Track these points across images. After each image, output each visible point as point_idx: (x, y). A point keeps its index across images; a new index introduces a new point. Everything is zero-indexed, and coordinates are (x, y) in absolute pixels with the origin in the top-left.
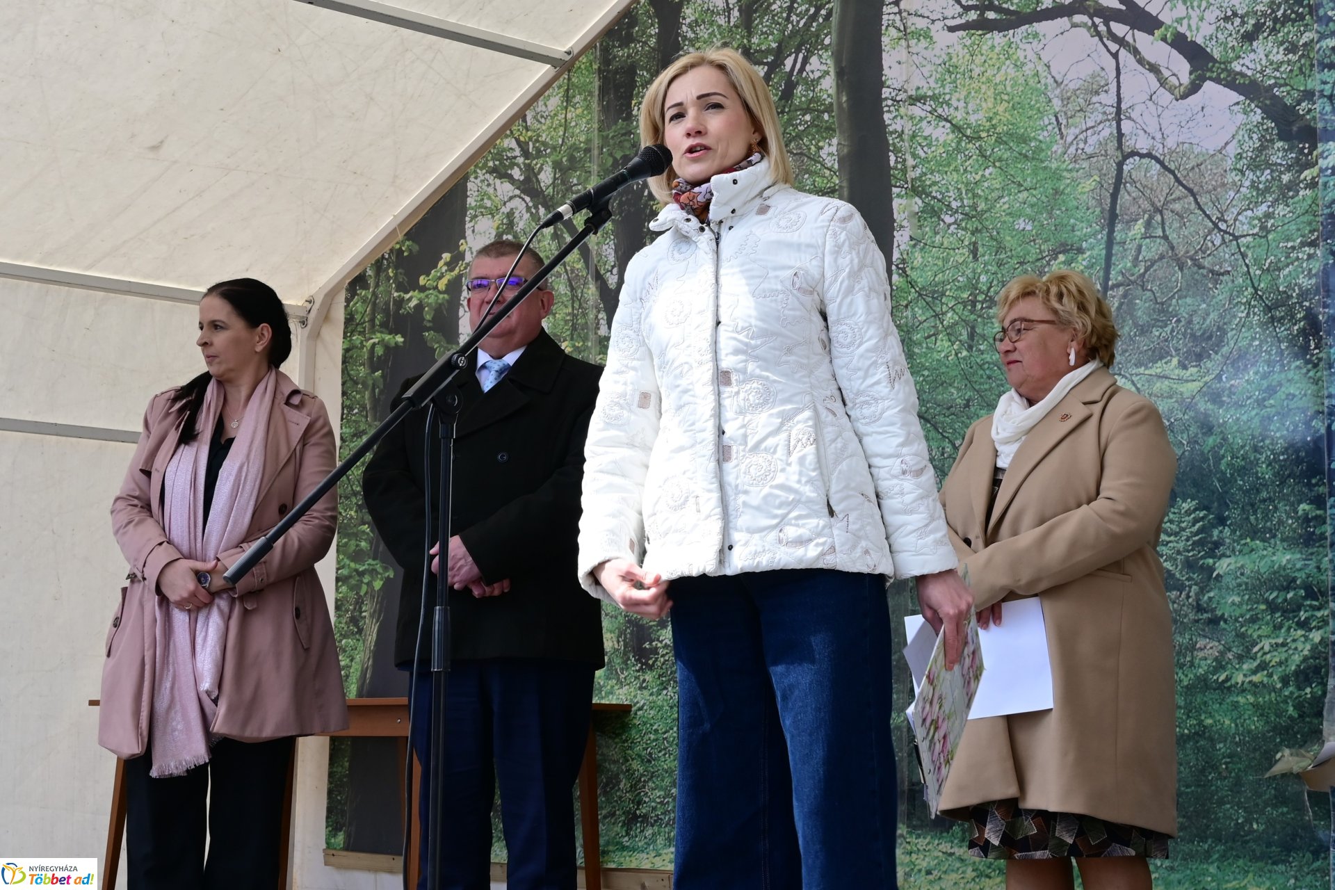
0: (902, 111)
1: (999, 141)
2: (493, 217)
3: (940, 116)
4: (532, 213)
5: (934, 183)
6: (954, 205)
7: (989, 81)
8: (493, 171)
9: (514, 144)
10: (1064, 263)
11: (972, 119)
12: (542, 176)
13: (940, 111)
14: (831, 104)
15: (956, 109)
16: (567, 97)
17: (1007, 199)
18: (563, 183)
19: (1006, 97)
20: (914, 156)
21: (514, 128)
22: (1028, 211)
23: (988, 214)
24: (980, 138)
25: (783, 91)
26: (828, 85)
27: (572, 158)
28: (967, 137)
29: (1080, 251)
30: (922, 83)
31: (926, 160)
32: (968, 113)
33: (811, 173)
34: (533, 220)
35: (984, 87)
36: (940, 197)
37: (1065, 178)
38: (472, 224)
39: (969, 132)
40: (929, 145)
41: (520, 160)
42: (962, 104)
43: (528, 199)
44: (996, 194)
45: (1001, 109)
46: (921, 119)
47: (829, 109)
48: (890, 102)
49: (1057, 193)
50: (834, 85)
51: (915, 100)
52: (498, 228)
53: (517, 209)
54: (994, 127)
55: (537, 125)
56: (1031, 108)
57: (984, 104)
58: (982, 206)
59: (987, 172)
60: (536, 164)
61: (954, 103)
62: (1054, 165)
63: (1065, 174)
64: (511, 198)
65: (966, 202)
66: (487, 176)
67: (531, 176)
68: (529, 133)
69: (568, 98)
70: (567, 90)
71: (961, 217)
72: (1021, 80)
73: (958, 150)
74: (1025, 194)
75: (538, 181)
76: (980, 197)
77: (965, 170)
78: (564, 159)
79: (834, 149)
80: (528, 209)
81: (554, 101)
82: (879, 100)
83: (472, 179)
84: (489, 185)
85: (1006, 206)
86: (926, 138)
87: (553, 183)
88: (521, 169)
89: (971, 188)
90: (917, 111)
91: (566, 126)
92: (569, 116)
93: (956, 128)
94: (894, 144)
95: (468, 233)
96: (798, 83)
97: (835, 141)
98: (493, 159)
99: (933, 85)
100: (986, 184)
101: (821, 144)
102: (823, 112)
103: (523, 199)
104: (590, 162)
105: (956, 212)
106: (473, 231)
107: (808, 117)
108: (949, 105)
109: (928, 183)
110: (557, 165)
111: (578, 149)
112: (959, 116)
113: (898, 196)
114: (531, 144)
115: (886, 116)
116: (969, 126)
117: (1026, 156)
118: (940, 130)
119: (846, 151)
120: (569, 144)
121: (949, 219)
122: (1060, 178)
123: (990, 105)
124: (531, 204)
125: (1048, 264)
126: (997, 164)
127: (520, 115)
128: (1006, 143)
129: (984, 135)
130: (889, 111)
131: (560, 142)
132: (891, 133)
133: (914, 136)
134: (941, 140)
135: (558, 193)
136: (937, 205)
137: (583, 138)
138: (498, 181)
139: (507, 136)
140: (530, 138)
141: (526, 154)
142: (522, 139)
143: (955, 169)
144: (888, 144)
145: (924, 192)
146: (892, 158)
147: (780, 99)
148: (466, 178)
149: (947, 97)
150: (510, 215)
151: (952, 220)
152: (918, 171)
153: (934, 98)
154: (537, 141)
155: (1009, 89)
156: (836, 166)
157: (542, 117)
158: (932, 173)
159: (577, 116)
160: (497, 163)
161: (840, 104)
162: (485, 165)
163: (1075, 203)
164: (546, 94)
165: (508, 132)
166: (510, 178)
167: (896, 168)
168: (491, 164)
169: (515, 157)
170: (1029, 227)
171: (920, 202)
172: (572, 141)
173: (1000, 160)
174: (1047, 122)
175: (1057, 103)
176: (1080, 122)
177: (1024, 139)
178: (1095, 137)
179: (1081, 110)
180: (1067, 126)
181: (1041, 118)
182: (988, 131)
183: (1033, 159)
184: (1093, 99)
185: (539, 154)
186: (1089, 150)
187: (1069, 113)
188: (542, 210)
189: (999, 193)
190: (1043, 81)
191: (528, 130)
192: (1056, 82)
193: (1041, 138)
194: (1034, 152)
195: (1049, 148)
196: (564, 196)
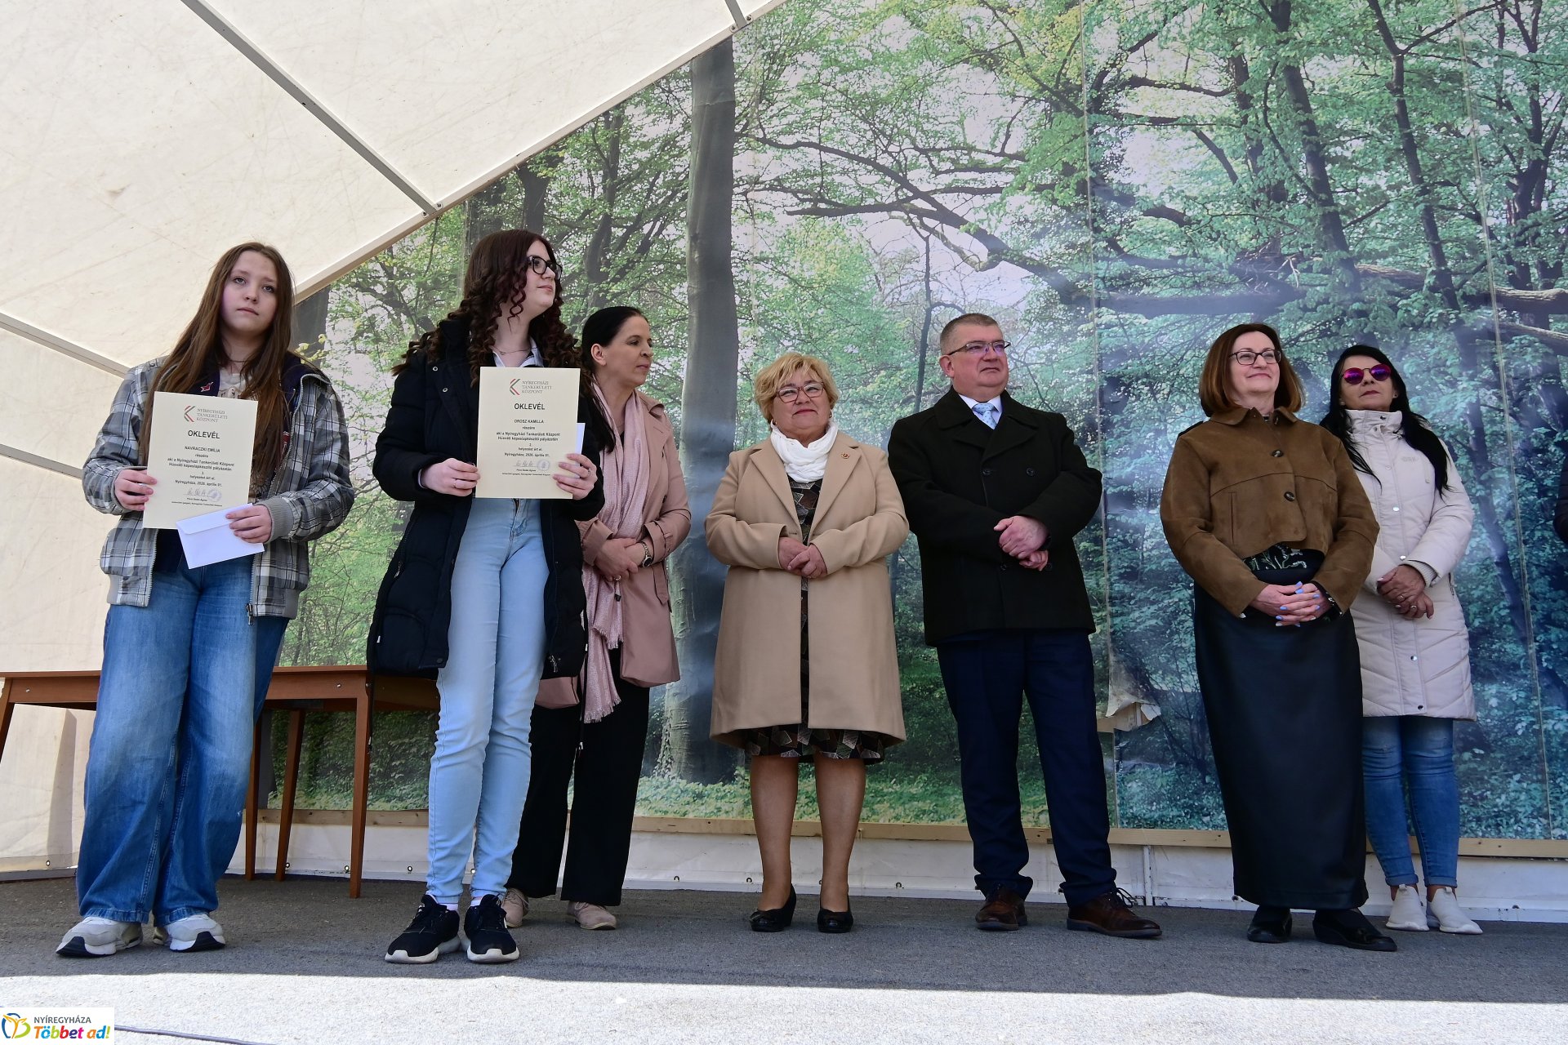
0: (748, 267)
1: (829, 290)
2: (354, 319)
3: (779, 272)
4: (393, 319)
5: (775, 318)
6: (792, 333)
7: (821, 249)
8: (357, 285)
9: (378, 267)
10: (885, 376)
11: (806, 275)
12: (405, 293)
13: (779, 268)
14: (684, 259)
15: (794, 267)
16: (434, 237)
17: (837, 331)
18: (426, 298)
19: (835, 261)
20: (758, 298)
21: (379, 256)
22: (855, 340)
23: (821, 341)
24: (812, 288)
25: (639, 247)
26: (683, 246)
27: (436, 282)
28: (802, 287)
29: (899, 369)
30: (766, 249)
31: (768, 302)
32: (803, 271)
33: (664, 306)
34: (394, 324)
35: (817, 254)
36: (780, 327)
37: (884, 318)
38: (332, 323)
39: (803, 283)
40: (771, 291)
41: (384, 280)
42: (798, 264)
43: (390, 308)
44: (827, 328)
45: (830, 269)
46: (764, 273)
47: (682, 262)
48: (737, 261)
49: (878, 328)
50: (688, 245)
51: (758, 260)
52: (359, 327)
53: (378, 315)
54: (825, 281)
55: (402, 255)
56: (856, 269)
57: (816, 265)
58: (816, 335)
59: (820, 312)
60: (400, 284)
61: (792, 263)
62: (875, 309)
63: (884, 315)
64: (372, 307)
65: (802, 332)
66: (350, 289)
67: (394, 291)
68: (394, 261)
69: (434, 238)
70: (435, 232)
71: (797, 342)
72: (848, 250)
73: (795, 295)
74: (852, 328)
75: (401, 295)
76: (815, 329)
77: (801, 310)
78: (428, 282)
79: (685, 290)
80: (390, 315)
81: (421, 239)
82: (728, 258)
83: (334, 290)
84: (351, 296)
85: (837, 336)
86: (768, 287)
87: (417, 298)
88: (384, 286)
89: (807, 323)
90: (761, 267)
91: (432, 257)
92: (435, 251)
93: (793, 280)
94: (739, 290)
95: (328, 329)
96: (654, 242)
97: (685, 284)
98: (356, 277)
99: (774, 250)
100: (819, 320)
101: (673, 286)
102: (676, 264)
103: (385, 308)
104: (455, 284)
105: (794, 338)
106: (333, 329)
107: (661, 267)
108: (787, 264)
109: (770, 317)
110: (420, 285)
111: (443, 275)
112: (795, 273)
113: (743, 325)
114: (395, 269)
115: (733, 270)
116: (804, 279)
117: (851, 302)
118: (780, 281)
119: (695, 292)
120: (434, 271)
121: (786, 343)
122: (880, 318)
123: (822, 266)
124: (393, 312)
125: (872, 376)
126: (828, 306)
127: (388, 246)
128: (834, 292)
129: (815, 285)
130: (736, 267)
131: (425, 268)
132: (738, 282)
133: (758, 285)
134: (781, 288)
135: (420, 306)
136: (777, 334)
137: (449, 267)
138: (360, 294)
139: (372, 261)
140: (395, 265)
141: (390, 275)
142: (387, 264)
143: (794, 309)
144: (734, 290)
145: (766, 323)
146: (737, 300)
147: (637, 252)
148: (328, 289)
149: (786, 260)
150: (372, 319)
151: (791, 343)
152: (761, 309)
153: (775, 259)
154: (402, 267)
155: (837, 256)
156: (687, 302)
157: (408, 249)
158: (773, 311)
159: (443, 251)
160: (360, 280)
161: (692, 260)
162: (348, 281)
163: (893, 336)
164: (413, 233)
165: (373, 258)
166: (374, 293)
167: (741, 306)
168: (354, 280)
169: (379, 277)
170: (856, 351)
171: (762, 330)
172: (437, 269)
173: (830, 303)
174: (868, 279)
175: (876, 267)
176: (895, 281)
177: (849, 290)
178: (908, 291)
179: (896, 272)
180: (885, 282)
181: (864, 276)
182: (819, 283)
183: (857, 304)
184: (907, 266)
185: (402, 276)
186: (903, 300)
187: (886, 274)
188: (404, 318)
189: (832, 327)
190: (865, 252)
191: (393, 258)
192: (875, 252)
193: (863, 289)
194: (858, 299)
195: (870, 297)
196: (426, 308)
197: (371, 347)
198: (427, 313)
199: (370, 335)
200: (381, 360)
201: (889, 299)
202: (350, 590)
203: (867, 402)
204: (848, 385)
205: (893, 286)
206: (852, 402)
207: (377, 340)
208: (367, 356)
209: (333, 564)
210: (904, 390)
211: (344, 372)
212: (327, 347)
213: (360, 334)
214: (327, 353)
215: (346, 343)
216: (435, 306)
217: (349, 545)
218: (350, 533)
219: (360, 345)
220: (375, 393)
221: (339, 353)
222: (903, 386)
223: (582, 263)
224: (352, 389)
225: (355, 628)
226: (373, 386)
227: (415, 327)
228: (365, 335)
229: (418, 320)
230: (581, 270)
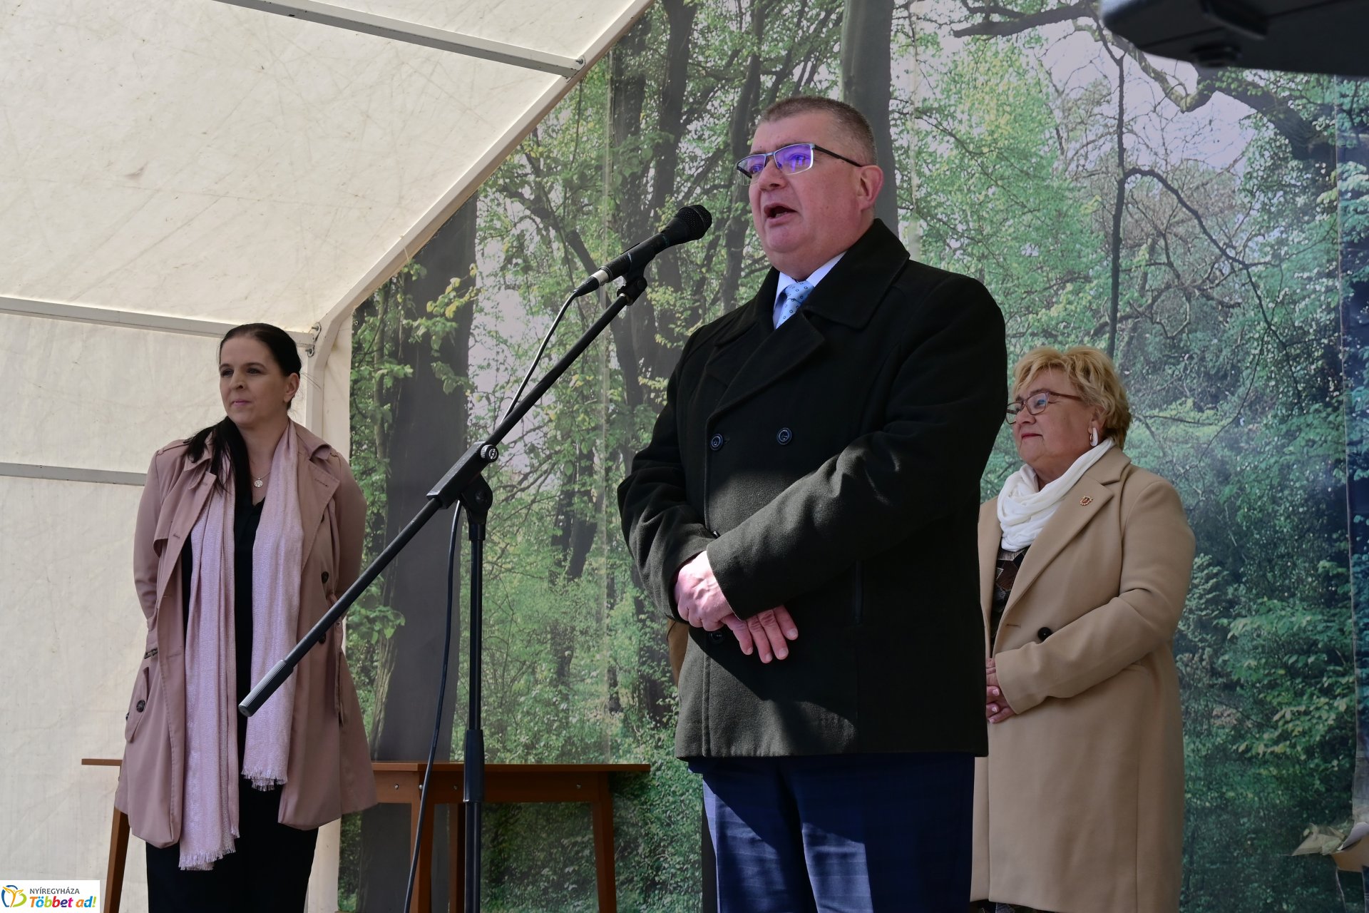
0: (909, 124)
1: (1001, 157)
3: (944, 130)
4: (542, 236)
5: (940, 204)
6: (960, 228)
7: (992, 91)
8: (503, 189)
9: (524, 161)
10: (1071, 292)
11: (975, 133)
12: (552, 196)
13: (945, 124)
15: (961, 122)
16: (579, 109)
17: (1011, 221)
18: (574, 203)
19: (1008, 109)
20: (920, 174)
21: (525, 143)
22: (1034, 235)
23: (994, 239)
24: (981, 154)
27: (582, 176)
28: (970, 153)
29: (1088, 279)
30: (929, 94)
31: (930, 179)
32: (971, 127)
34: (544, 243)
35: (987, 97)
36: (945, 219)
37: (1068, 198)
38: (481, 247)
39: (971, 147)
40: (934, 162)
41: (531, 178)
42: (965, 117)
43: (538, 220)
44: (999, 217)
45: (1002, 121)
46: (928, 133)
48: (896, 115)
49: (1060, 215)
51: (922, 112)
52: (507, 251)
53: (527, 231)
54: (995, 141)
55: (548, 140)
56: (1033, 120)
57: (986, 117)
58: (988, 230)
59: (991, 191)
60: (548, 182)
61: (958, 115)
62: (1055, 184)
63: (1067, 193)
64: (522, 219)
65: (971, 224)
66: (498, 195)
67: (542, 195)
68: (541, 149)
69: (579, 111)
70: (579, 102)
71: (967, 241)
72: (1023, 90)
73: (961, 167)
74: (1029, 216)
75: (548, 200)
76: (985, 219)
77: (969, 190)
78: (575, 177)
80: (539, 230)
81: (566, 114)
82: (885, 113)
83: (481, 198)
84: (499, 205)
85: (1012, 230)
86: (931, 155)
87: (564, 203)
88: (531, 188)
89: (976, 208)
90: (923, 124)
91: (577, 140)
92: (581, 130)
93: (960, 143)
94: (900, 160)
95: (478, 256)
98: (503, 177)
99: (939, 96)
100: (990, 205)
103: (534, 221)
104: (601, 180)
105: (962, 236)
106: (483, 254)
108: (954, 118)
109: (933, 204)
110: (568, 184)
111: (588, 166)
112: (962, 130)
113: (904, 218)
114: (542, 160)
115: (893, 131)
116: (972, 140)
117: (1027, 174)
118: (945, 145)
120: (580, 161)
121: (954, 244)
122: (1063, 198)
123: (993, 118)
124: (541, 226)
125: (1056, 293)
126: (1000, 183)
127: (530, 129)
128: (1007, 159)
129: (985, 150)
130: (895, 125)
131: (571, 158)
132: (898, 149)
133: (919, 153)
134: (945, 156)
135: (568, 215)
136: (943, 228)
137: (594, 155)
138: (508, 201)
139: (517, 152)
140: (541, 154)
141: (537, 171)
142: (533, 155)
143: (960, 190)
144: (894, 161)
145: (929, 214)
146: (898, 176)
148: (475, 197)
149: (952, 109)
150: (520, 237)
151: (958, 245)
152: (923, 191)
153: (940, 110)
154: (548, 157)
155: (1011, 99)
157: (553, 131)
158: (936, 193)
159: (589, 130)
160: (507, 180)
162: (495, 183)
163: (1079, 226)
164: (558, 106)
165: (519, 147)
166: (520, 197)
167: (902, 188)
168: (501, 182)
169: (526, 175)
170: (1035, 253)
171: (924, 225)
172: (583, 157)
173: (1002, 178)
174: (1048, 136)
175: (1058, 114)
176: (1081, 136)
177: (1025, 155)
178: (1096, 153)
179: (1082, 122)
180: (1068, 140)
181: (1042, 132)
182: (990, 146)
183: (1035, 176)
184: (1096, 110)
185: (550, 171)
186: (1090, 167)
187: (1070, 125)
188: (553, 233)
189: (1004, 215)
190: (1044, 90)
191: (539, 145)
192: (1057, 91)
193: (1042, 153)
194: (1035, 169)
195: (1050, 164)
196: (574, 217)
197: (520, 279)
198: (574, 225)
199: (520, 261)
200: (531, 297)
201: (1073, 166)
202: (514, 629)
203: (1051, 335)
204: (1027, 308)
205: (1078, 145)
206: (1033, 335)
207: (527, 269)
208: (516, 293)
209: (496, 593)
210: (1096, 313)
211: (497, 318)
212: (479, 283)
213: (508, 260)
214: (479, 291)
215: (496, 275)
216: (584, 214)
217: (509, 566)
218: (511, 549)
219: (510, 277)
220: (526, 346)
221: (491, 290)
222: (1094, 307)
223: (727, 134)
224: (505, 342)
225: (522, 682)
226: (524, 336)
227: (565, 247)
228: (514, 261)
229: (567, 236)
230: (726, 145)
